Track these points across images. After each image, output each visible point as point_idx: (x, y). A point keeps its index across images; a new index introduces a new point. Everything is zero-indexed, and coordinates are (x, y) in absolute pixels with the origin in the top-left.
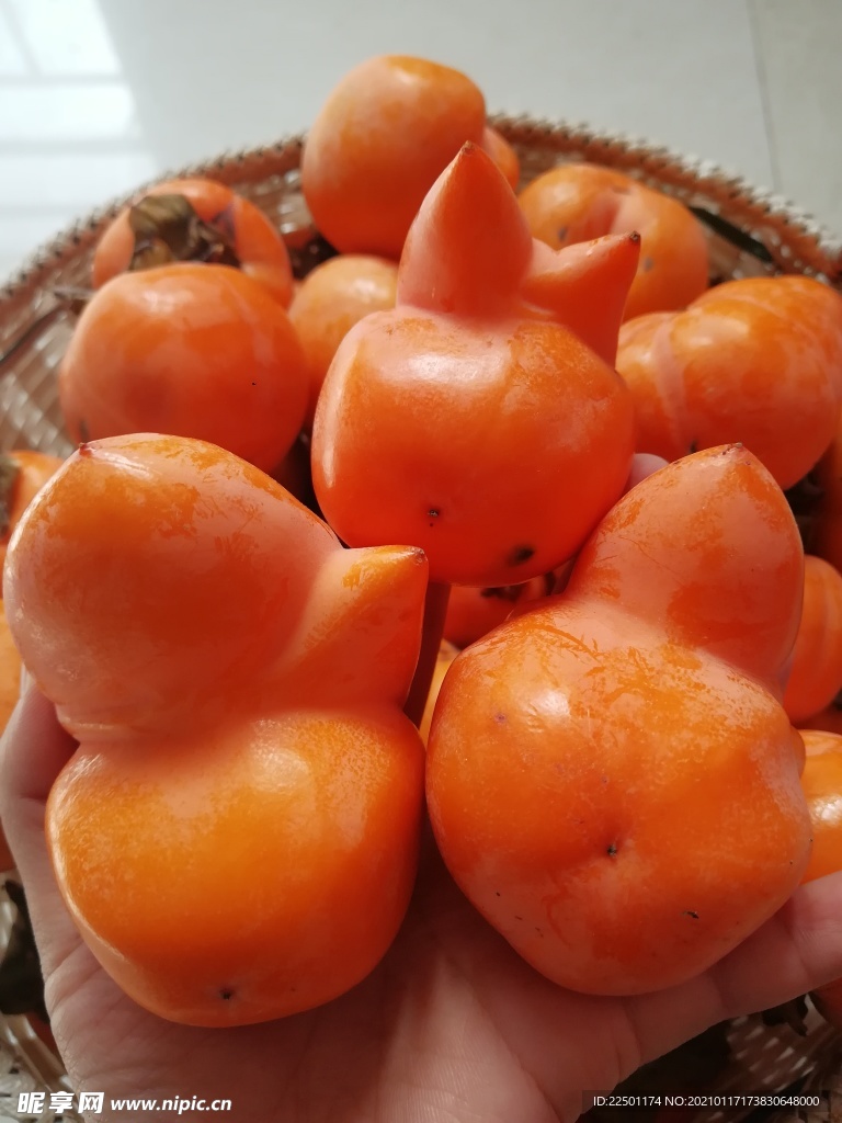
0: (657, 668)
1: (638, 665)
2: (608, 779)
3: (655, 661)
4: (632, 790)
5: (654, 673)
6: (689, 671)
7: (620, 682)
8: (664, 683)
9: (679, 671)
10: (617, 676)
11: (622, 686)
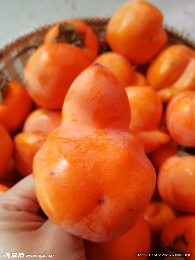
0: (95, 139)
1: (90, 140)
2: (92, 180)
3: (94, 137)
4: (101, 181)
5: (95, 141)
6: (105, 136)
7: (86, 148)
8: (99, 143)
9: (102, 137)
10: (84, 146)
11: (87, 148)
